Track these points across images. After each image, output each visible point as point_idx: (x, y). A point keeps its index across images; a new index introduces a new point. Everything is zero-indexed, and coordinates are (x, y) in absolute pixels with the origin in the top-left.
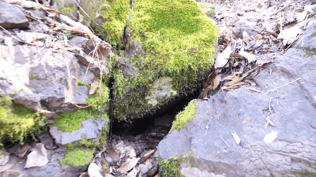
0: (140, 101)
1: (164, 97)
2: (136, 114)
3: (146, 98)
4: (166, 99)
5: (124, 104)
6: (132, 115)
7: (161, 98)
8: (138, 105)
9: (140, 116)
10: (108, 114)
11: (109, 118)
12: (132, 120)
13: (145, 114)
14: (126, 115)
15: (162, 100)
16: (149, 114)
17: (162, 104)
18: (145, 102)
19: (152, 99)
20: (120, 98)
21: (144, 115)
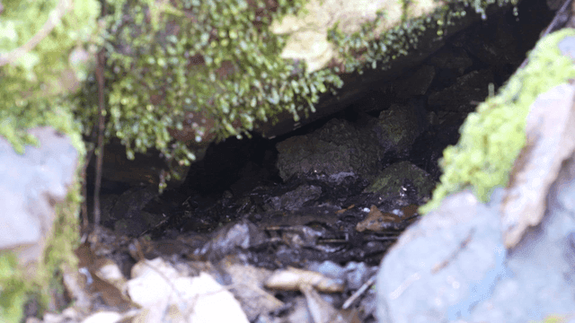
0: (244, 46)
1: (368, 26)
2: (220, 116)
3: (277, 28)
4: (378, 31)
5: (168, 55)
6: (198, 118)
7: (354, 28)
8: (235, 67)
9: (238, 123)
10: (76, 114)
11: (85, 138)
12: (193, 146)
13: (263, 112)
14: (167, 121)
15: (356, 37)
16: (286, 115)
17: (350, 65)
18: (273, 46)
19: (305, 36)
20: (147, 20)
21: (257, 121)
